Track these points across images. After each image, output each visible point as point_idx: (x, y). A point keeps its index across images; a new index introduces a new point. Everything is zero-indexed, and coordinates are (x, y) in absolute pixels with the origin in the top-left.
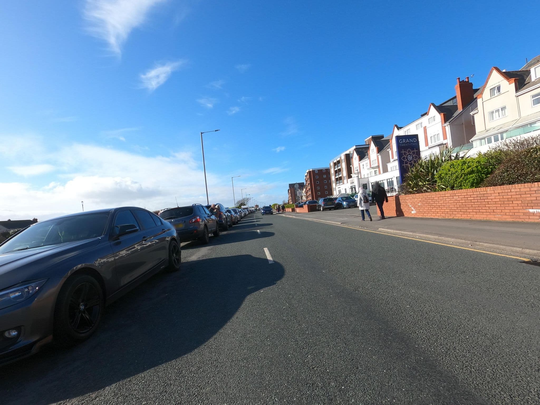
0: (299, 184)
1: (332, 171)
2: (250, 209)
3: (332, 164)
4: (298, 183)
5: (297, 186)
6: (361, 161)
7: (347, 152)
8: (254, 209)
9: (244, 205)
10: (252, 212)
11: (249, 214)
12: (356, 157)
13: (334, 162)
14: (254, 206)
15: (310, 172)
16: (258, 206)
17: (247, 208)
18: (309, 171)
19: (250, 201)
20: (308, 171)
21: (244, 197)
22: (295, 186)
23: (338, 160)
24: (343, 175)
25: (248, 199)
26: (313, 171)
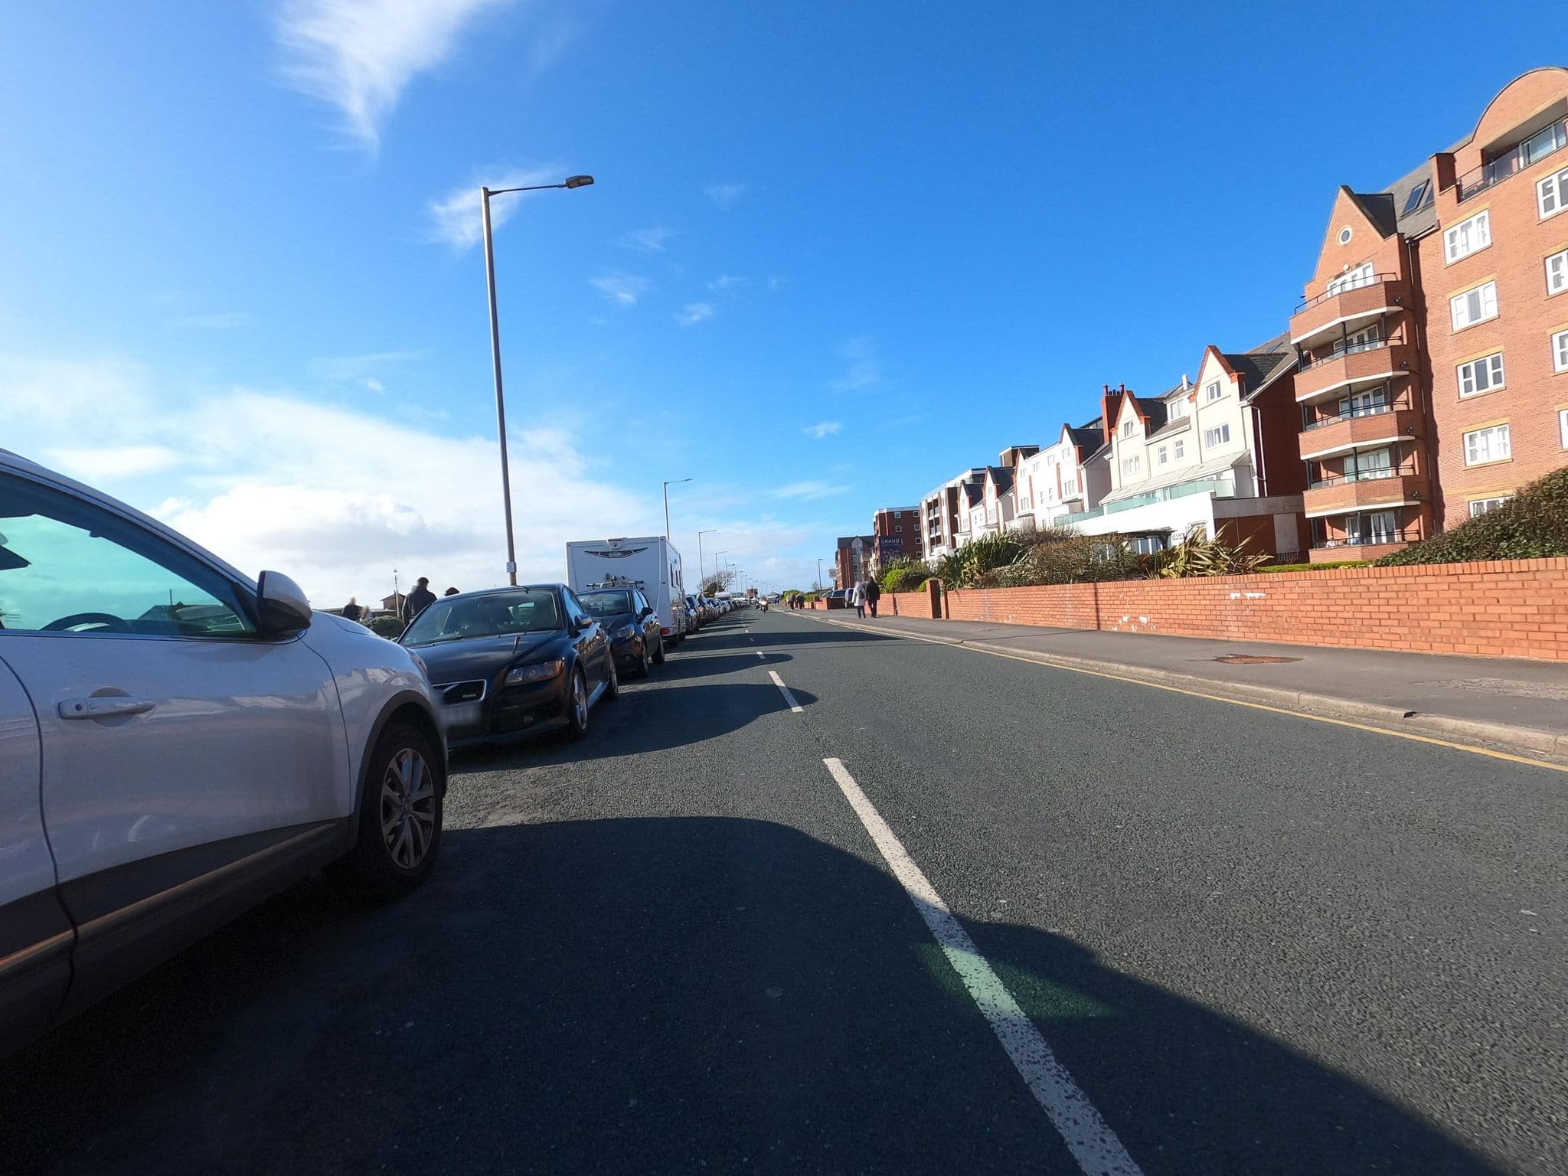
0: (864, 539)
1: (924, 522)
2: (735, 599)
3: (924, 506)
4: (860, 538)
5: (858, 545)
6: (974, 508)
7: (951, 485)
8: (744, 599)
9: (722, 590)
10: (737, 607)
11: (731, 610)
12: (964, 498)
13: (929, 501)
14: (745, 592)
15: (881, 517)
16: (756, 593)
17: (727, 598)
18: (880, 514)
19: (734, 579)
20: (877, 513)
21: (722, 569)
22: (854, 545)
23: (935, 498)
24: (942, 532)
25: (729, 575)
26: (891, 514)
